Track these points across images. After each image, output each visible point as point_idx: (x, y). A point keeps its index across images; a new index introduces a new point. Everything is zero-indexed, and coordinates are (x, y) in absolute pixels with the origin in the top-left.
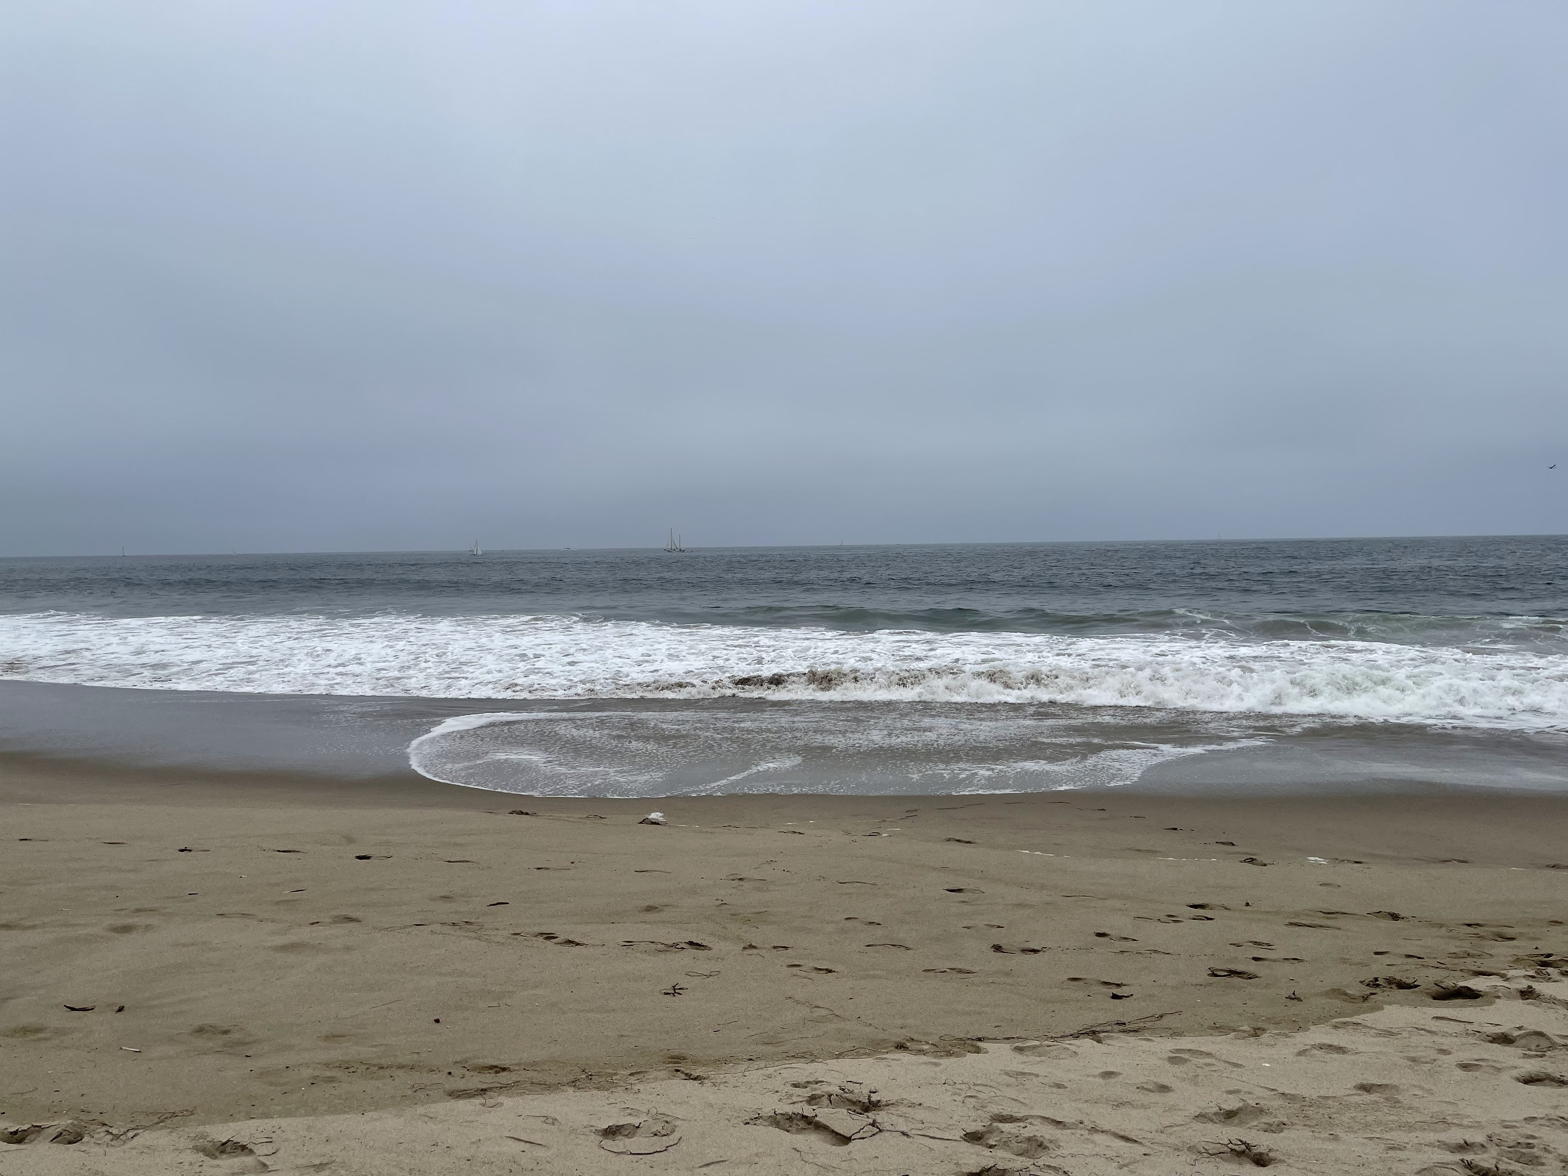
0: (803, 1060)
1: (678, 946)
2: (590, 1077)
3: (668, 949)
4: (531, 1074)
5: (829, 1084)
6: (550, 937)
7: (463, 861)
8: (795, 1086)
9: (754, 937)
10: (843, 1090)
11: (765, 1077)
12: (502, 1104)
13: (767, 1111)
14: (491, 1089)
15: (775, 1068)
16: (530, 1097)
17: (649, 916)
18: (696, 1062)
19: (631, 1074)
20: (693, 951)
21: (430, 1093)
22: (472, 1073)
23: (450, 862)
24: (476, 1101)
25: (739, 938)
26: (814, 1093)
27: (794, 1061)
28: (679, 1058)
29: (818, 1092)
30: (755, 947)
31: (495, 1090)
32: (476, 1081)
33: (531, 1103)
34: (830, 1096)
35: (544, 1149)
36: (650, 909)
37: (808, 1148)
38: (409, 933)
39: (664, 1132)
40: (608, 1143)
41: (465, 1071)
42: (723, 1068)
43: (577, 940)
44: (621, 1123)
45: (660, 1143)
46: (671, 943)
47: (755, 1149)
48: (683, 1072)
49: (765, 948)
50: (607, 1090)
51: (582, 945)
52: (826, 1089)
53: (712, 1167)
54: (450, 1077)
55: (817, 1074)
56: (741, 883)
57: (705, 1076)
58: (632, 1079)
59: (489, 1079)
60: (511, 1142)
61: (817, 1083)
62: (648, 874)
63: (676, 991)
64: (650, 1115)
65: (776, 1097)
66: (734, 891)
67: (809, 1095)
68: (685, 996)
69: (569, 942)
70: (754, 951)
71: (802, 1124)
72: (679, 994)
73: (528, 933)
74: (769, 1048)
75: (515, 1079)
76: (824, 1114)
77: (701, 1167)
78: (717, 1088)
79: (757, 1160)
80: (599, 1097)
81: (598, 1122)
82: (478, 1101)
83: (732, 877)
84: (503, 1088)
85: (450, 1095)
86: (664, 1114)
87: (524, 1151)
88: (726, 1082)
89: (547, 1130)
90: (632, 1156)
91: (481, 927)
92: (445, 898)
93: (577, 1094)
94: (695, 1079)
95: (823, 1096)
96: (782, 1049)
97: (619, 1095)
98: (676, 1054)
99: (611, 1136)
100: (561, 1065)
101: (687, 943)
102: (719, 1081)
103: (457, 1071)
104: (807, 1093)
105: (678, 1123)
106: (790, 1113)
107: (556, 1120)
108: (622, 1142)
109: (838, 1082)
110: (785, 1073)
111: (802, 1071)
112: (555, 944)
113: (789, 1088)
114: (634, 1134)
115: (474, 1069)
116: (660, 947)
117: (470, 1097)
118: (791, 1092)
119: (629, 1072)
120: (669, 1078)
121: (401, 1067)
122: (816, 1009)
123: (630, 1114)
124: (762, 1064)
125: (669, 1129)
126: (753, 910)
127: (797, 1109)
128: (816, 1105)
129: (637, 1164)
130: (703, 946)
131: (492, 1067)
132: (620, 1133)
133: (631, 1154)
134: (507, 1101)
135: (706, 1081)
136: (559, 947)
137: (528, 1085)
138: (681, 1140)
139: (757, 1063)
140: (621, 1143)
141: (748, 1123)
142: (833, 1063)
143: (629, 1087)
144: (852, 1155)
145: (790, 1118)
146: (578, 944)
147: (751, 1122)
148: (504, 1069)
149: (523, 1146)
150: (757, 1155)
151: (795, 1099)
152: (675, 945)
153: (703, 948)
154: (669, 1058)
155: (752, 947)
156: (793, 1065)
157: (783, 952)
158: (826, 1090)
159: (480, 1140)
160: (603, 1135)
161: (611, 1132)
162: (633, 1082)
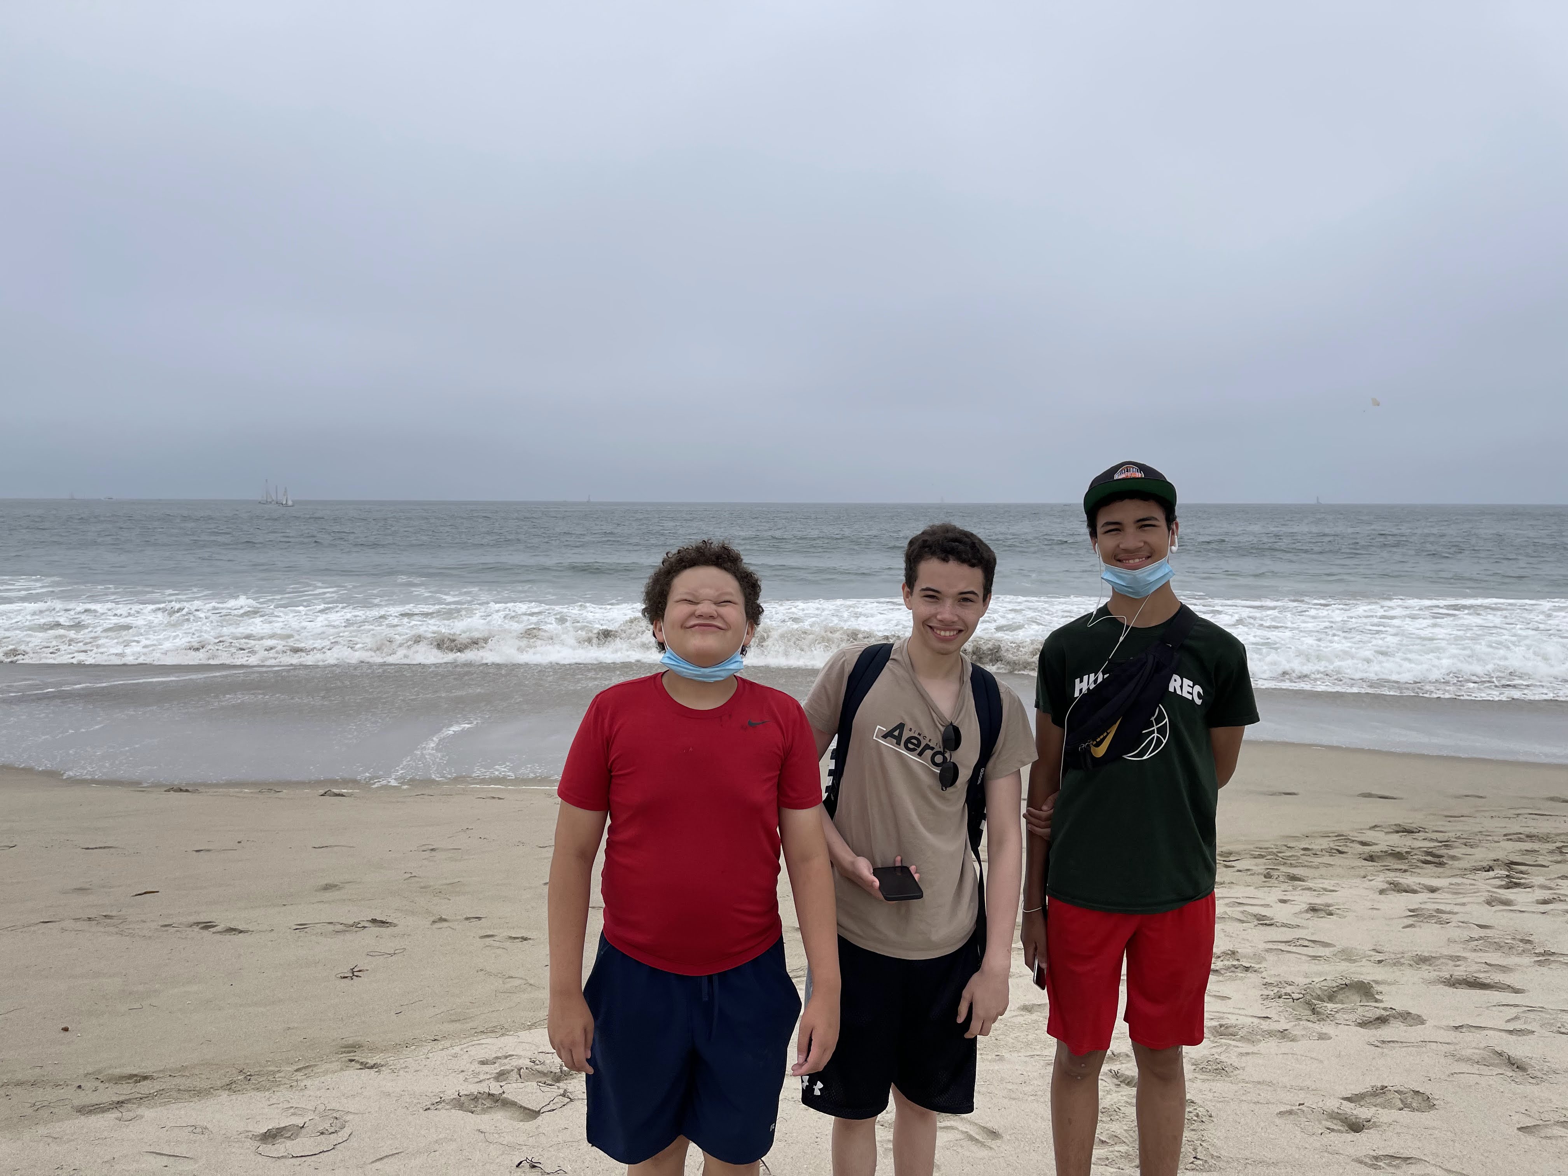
0: (493, 1035)
1: (359, 926)
2: (248, 1078)
3: (347, 929)
4: (177, 1081)
5: (519, 1057)
6: (207, 926)
7: (105, 848)
8: (483, 1063)
9: (444, 908)
10: (534, 1062)
11: (449, 1058)
12: (142, 1117)
13: (451, 1094)
14: (128, 1101)
15: (462, 1046)
16: (175, 1106)
17: (328, 895)
18: (373, 1049)
19: (297, 1070)
20: (375, 930)
21: (56, 1110)
22: (107, 1085)
23: (88, 849)
24: (110, 1115)
25: (428, 912)
26: (502, 1068)
27: (484, 1036)
28: (355, 1047)
29: (508, 1067)
30: (445, 920)
31: (135, 1101)
32: (109, 1094)
33: (178, 1112)
34: (519, 1070)
35: (191, 1162)
36: (327, 888)
37: (493, 1127)
38: (34, 931)
39: (332, 1130)
40: (266, 1149)
41: (98, 1083)
42: (404, 1052)
43: (240, 928)
44: (283, 1125)
45: (326, 1142)
46: (351, 922)
47: (435, 1136)
48: (358, 1062)
49: (457, 920)
50: (269, 1090)
51: (247, 932)
52: (515, 1062)
53: (385, 1160)
54: (79, 1091)
55: (507, 1048)
56: (434, 853)
57: (382, 1063)
58: (299, 1075)
59: (126, 1090)
60: (151, 1158)
61: (506, 1057)
62: (329, 849)
63: (354, 973)
64: (317, 1112)
65: (461, 1077)
66: (426, 862)
67: (497, 1071)
68: (364, 978)
69: (231, 930)
70: (445, 924)
71: (488, 1103)
72: (357, 976)
73: (180, 924)
74: (458, 1026)
75: (158, 1087)
76: (513, 1090)
77: (373, 1162)
78: (396, 1074)
79: (436, 1147)
80: (258, 1098)
81: (256, 1126)
82: (112, 1115)
83: (424, 848)
84: (141, 1099)
85: (80, 1111)
86: (334, 1110)
87: (166, 1166)
88: (406, 1067)
89: (195, 1141)
90: (294, 1160)
91: (124, 921)
92: (81, 890)
93: (234, 1097)
94: (372, 1067)
95: (512, 1070)
96: (471, 1025)
97: (283, 1095)
98: (350, 1042)
99: (270, 1140)
100: (214, 1067)
101: (370, 921)
102: (398, 1066)
103: (88, 1085)
104: (495, 1069)
105: (349, 1117)
106: (476, 1093)
107: (206, 1128)
108: (283, 1145)
109: (529, 1054)
110: (473, 1051)
111: (491, 1046)
112: (214, 933)
113: (476, 1067)
114: (297, 1135)
115: (110, 1080)
116: (339, 927)
117: (103, 1112)
118: (477, 1071)
119: (296, 1068)
120: (342, 1069)
121: (19, 1084)
122: (508, 980)
123: (293, 1114)
124: (447, 1043)
125: (339, 1125)
126: (445, 882)
127: (483, 1088)
128: (504, 1080)
129: (300, 1167)
130: (387, 923)
131: (131, 1076)
132: (282, 1135)
133: (293, 1157)
134: (148, 1113)
135: (384, 1068)
136: (218, 936)
137: (175, 1094)
138: (352, 1136)
139: (443, 1042)
140: (282, 1147)
141: (429, 1109)
142: (524, 1035)
143: (295, 1084)
144: (541, 1130)
145: (475, 1098)
146: (241, 932)
147: (432, 1107)
148: (145, 1078)
149: (165, 1160)
150: (436, 1142)
151: (482, 1077)
152: (355, 925)
153: (388, 925)
154: (343, 1047)
155: (442, 920)
156: (482, 1041)
157: (476, 923)
158: (515, 1064)
159: (114, 1158)
160: (261, 1140)
161: (270, 1136)
162: (299, 1078)
